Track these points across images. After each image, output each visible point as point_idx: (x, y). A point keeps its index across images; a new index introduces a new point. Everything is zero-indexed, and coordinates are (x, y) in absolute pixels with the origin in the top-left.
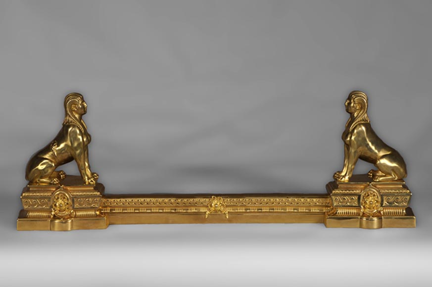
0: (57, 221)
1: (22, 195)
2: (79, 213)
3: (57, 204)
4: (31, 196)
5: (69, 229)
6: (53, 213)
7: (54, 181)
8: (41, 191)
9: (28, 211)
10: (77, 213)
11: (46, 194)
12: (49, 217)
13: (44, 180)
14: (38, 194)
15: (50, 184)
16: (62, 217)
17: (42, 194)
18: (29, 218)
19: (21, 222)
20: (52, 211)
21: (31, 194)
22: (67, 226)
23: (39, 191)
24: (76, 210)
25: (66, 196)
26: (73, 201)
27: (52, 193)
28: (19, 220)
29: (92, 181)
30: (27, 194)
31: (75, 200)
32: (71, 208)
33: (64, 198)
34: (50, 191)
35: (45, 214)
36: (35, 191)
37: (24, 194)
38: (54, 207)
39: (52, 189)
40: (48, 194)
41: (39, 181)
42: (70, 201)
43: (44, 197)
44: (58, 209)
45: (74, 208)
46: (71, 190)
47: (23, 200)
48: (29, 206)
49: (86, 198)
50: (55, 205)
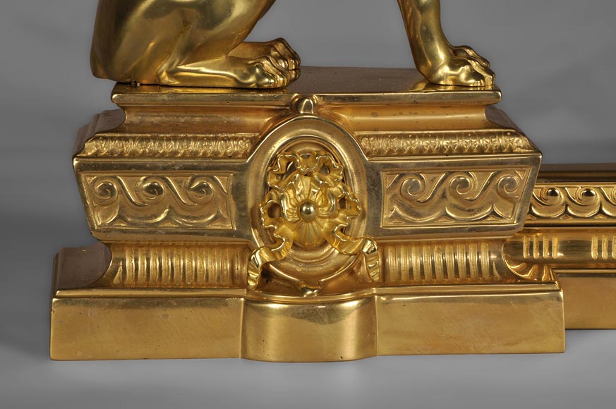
0: (277, 305)
1: (81, 149)
2: (405, 260)
3: (286, 206)
4: (133, 154)
5: (349, 349)
6: (260, 257)
7: (265, 74)
8: (188, 128)
9: (111, 245)
10: (390, 260)
11: (217, 146)
12: (237, 281)
13: (204, 69)
14: (172, 146)
15: (242, 88)
16: (311, 281)
17: (194, 146)
18: (122, 286)
19: (70, 310)
20: (249, 249)
21: (131, 146)
22: (337, 338)
23: (176, 131)
24: (387, 240)
25: (339, 160)
26: (374, 187)
27: (255, 143)
28: (64, 300)
29: (477, 76)
30: (105, 147)
31: (387, 181)
32: (362, 228)
33: (326, 168)
34: (241, 128)
35: (208, 264)
36: (155, 132)
37: (91, 148)
38: (266, 221)
39: (250, 120)
40: (233, 147)
41: (172, 73)
42: (357, 188)
43: (212, 166)
44: (291, 233)
45: (376, 231)
46: (360, 127)
47: (88, 179)
48: (120, 218)
49: (450, 169)
50: (274, 210)
